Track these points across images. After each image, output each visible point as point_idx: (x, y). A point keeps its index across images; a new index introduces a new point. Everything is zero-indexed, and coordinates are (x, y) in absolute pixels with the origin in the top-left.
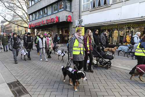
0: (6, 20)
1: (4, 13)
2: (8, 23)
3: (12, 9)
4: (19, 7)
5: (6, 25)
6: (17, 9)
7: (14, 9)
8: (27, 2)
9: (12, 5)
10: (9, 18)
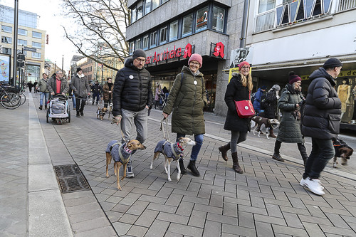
0: (84, 54)
1: (78, 37)
2: (85, 59)
3: (96, 29)
4: (111, 26)
5: (82, 65)
6: (106, 30)
7: (100, 29)
8: (129, 15)
9: (97, 21)
10: (89, 49)
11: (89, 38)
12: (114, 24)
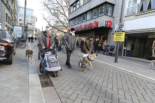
0: (51, 25)
1: (49, 18)
2: (51, 28)
3: (56, 15)
6: (60, 16)
7: (58, 15)
8: (70, 9)
9: (57, 12)
10: (53, 23)
11: (53, 19)
12: (63, 13)
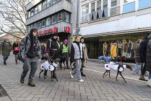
0: (4, 31)
2: (5, 34)
3: (10, 20)
4: (18, 19)
5: (3, 37)
6: (16, 21)
7: (12, 20)
8: (27, 14)
9: (11, 16)
10: (6, 29)
11: (7, 24)
12: (20, 18)
